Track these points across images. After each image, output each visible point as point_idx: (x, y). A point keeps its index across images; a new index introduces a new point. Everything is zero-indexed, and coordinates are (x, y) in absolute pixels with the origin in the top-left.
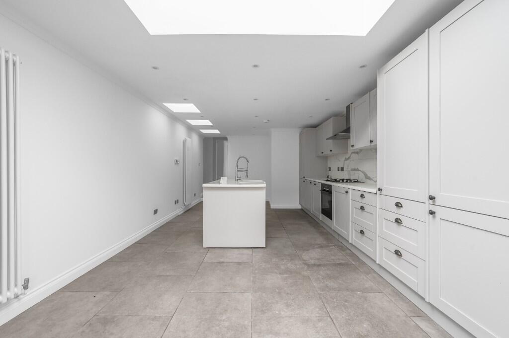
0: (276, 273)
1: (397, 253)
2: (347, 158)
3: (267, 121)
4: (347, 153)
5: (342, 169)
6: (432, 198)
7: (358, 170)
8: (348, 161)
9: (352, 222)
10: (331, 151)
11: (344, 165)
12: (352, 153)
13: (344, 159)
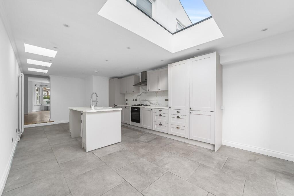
0: (140, 149)
1: (178, 128)
2: (139, 95)
3: (97, 71)
4: (139, 93)
5: (136, 100)
6: (191, 108)
7: (146, 100)
8: (140, 96)
9: (154, 122)
10: (133, 91)
11: (137, 98)
12: (142, 93)
13: (137, 95)
